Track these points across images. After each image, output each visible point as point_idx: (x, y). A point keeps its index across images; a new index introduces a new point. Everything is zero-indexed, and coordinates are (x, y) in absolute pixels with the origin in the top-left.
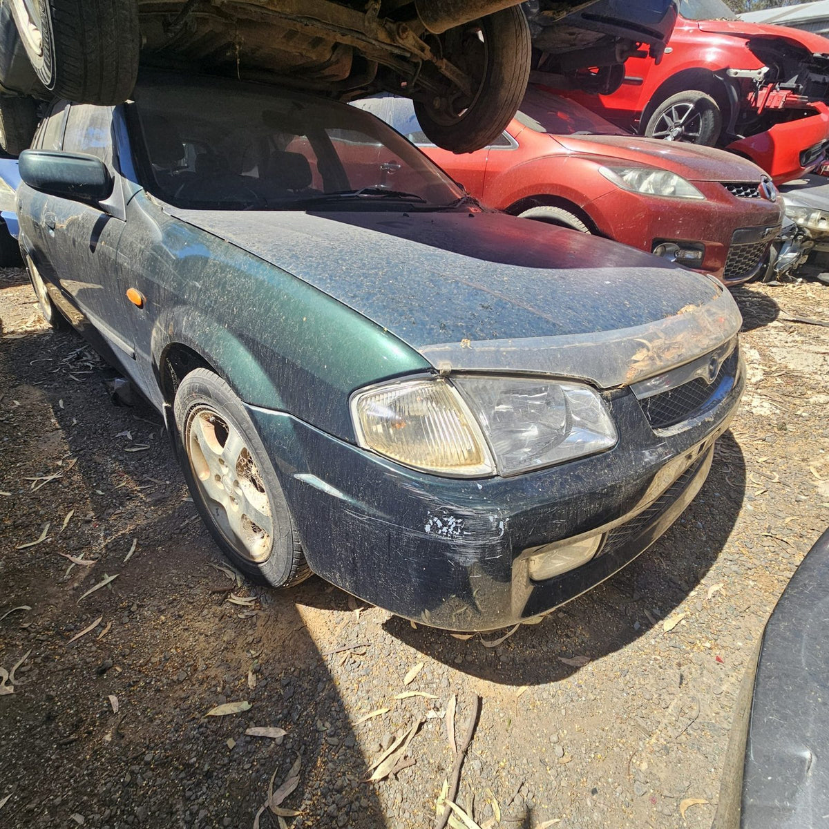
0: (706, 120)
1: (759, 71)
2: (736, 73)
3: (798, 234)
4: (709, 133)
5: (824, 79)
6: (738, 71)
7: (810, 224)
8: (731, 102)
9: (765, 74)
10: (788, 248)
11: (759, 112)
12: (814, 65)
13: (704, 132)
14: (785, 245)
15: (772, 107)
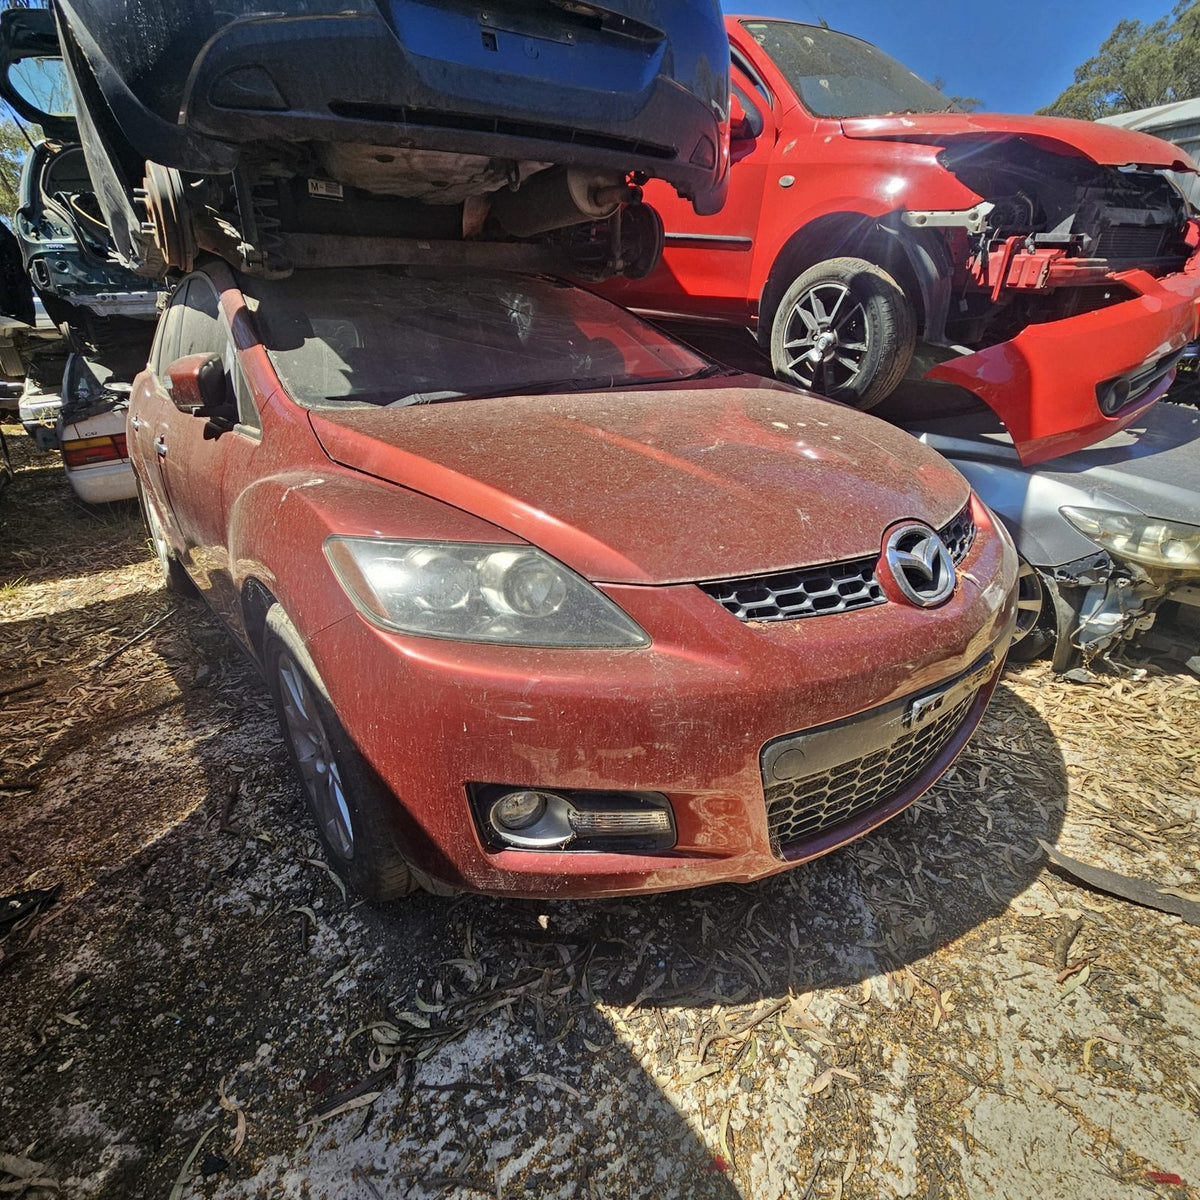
0: (874, 317)
1: (972, 211)
2: (923, 220)
3: (1115, 576)
4: (885, 344)
5: (1150, 217)
6: (927, 214)
7: (1144, 553)
8: (922, 280)
9: (987, 218)
10: (1098, 603)
11: (995, 296)
12: (1121, 191)
13: (875, 342)
14: (1090, 594)
15: (1022, 285)
